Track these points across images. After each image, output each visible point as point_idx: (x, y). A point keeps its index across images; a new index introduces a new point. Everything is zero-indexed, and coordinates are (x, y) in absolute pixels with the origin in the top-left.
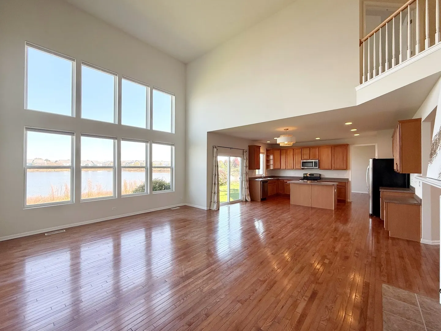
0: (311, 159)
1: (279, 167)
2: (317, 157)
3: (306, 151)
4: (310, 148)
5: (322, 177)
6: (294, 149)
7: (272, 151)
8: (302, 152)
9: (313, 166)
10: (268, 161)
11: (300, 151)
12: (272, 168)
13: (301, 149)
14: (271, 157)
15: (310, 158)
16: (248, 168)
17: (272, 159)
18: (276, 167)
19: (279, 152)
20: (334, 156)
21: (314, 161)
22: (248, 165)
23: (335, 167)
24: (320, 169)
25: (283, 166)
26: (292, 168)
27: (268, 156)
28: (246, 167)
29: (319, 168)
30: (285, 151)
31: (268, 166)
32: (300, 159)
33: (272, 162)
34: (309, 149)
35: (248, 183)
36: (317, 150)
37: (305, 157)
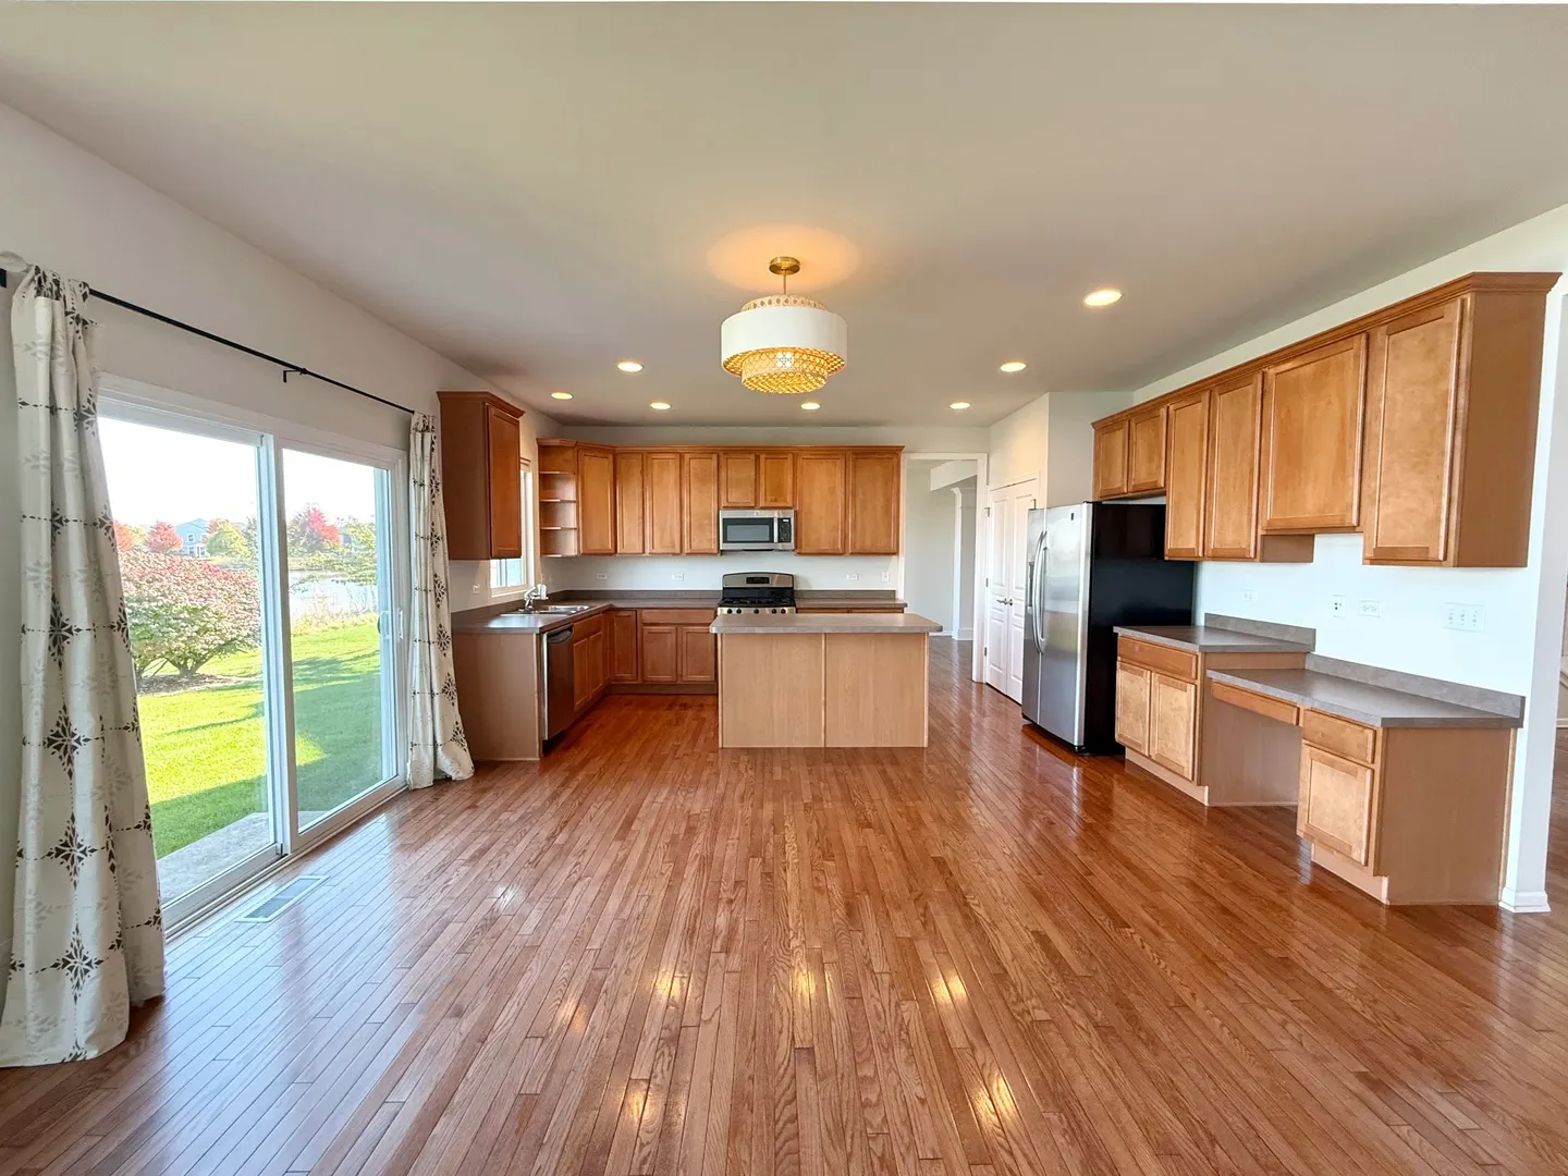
0: (762, 508)
1: (610, 546)
2: (789, 498)
3: (742, 470)
4: (759, 454)
5: (800, 587)
6: (681, 457)
7: (569, 455)
8: (723, 474)
9: (772, 541)
10: (547, 511)
11: (714, 463)
12: (570, 546)
13: (715, 456)
14: (568, 491)
15: (756, 500)
16: (442, 546)
17: (573, 498)
18: (595, 546)
19: (607, 464)
20: (854, 495)
21: (775, 515)
22: (441, 530)
23: (858, 545)
24: (800, 554)
25: (630, 540)
26: (674, 547)
27: (546, 482)
28: (433, 538)
29: (796, 547)
30: (636, 462)
31: (547, 540)
32: (714, 505)
33: (569, 517)
34: (752, 457)
35: (450, 653)
36: (789, 463)
37: (735, 496)
